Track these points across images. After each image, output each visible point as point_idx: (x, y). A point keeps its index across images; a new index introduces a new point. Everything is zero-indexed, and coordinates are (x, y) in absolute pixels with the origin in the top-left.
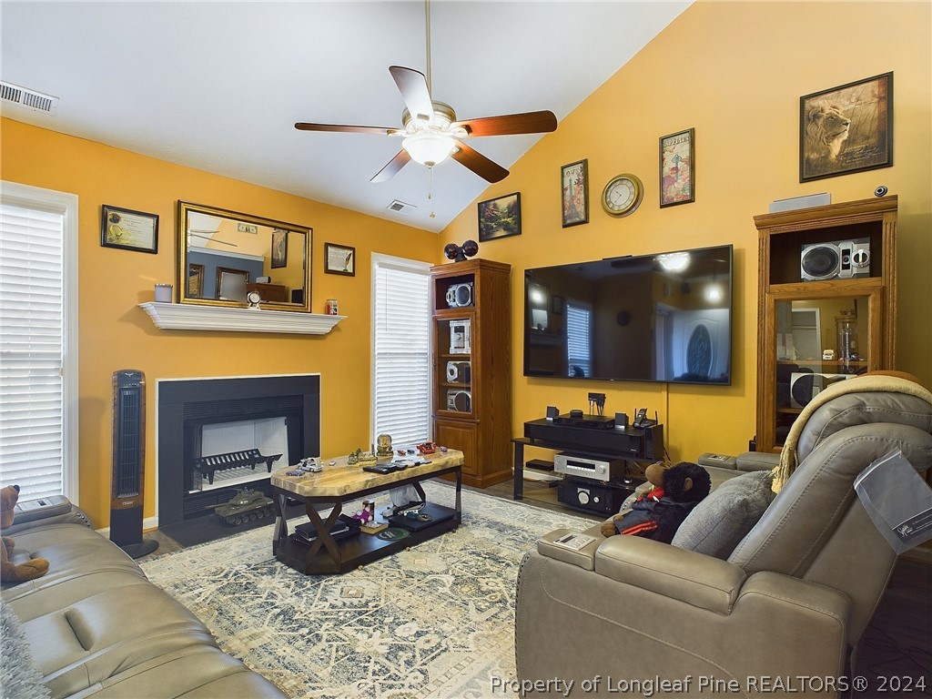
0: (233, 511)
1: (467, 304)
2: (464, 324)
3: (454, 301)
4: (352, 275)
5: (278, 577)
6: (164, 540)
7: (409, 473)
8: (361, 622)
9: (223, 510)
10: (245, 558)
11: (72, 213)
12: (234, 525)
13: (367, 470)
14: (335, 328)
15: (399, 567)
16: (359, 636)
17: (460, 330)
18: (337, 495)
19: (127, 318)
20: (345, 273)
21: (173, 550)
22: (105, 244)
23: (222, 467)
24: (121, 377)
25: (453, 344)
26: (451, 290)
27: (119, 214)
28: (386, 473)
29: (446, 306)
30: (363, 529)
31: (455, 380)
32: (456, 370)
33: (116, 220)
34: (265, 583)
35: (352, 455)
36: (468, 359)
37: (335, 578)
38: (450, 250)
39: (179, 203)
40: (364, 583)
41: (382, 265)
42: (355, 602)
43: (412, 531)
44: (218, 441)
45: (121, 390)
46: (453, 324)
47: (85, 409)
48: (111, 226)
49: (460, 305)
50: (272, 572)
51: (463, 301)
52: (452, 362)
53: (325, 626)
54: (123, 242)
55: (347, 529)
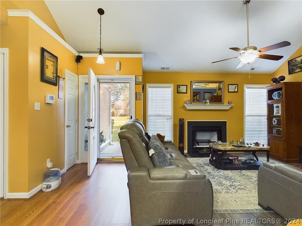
0: (202, 152)
1: (280, 98)
2: (279, 105)
3: (275, 97)
4: (237, 92)
5: (209, 167)
6: (188, 155)
7: (246, 149)
8: (226, 179)
9: (201, 152)
10: (203, 162)
11: (172, 88)
12: (202, 156)
13: (233, 146)
14: (231, 108)
15: (241, 173)
16: (224, 181)
17: (278, 107)
18: (223, 150)
19: (182, 108)
20: (235, 92)
21: (190, 157)
22: (178, 93)
23: (201, 142)
24: (180, 119)
25: (275, 112)
26: (274, 93)
27: (180, 86)
28: (238, 147)
29: (273, 99)
30: (233, 162)
31: (276, 124)
32: (276, 121)
33: (180, 87)
34: (206, 167)
35: (231, 142)
36: (280, 117)
37: (222, 170)
38: (273, 80)
39: (191, 81)
40: (230, 173)
41: (247, 88)
42: (226, 175)
43: (248, 165)
44: (201, 136)
45: (180, 122)
46: (275, 105)
47: (175, 126)
48: (179, 89)
49: (277, 98)
50: (208, 166)
51: (279, 97)
52: (275, 118)
53: (217, 177)
54: (181, 92)
55: (229, 161)
